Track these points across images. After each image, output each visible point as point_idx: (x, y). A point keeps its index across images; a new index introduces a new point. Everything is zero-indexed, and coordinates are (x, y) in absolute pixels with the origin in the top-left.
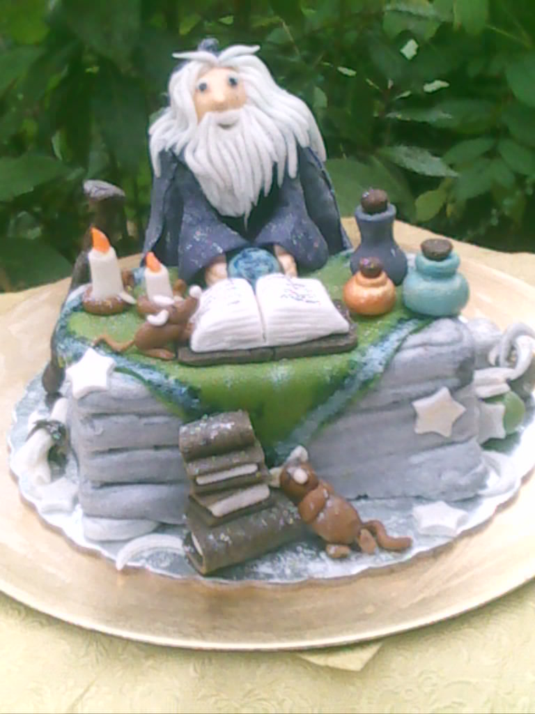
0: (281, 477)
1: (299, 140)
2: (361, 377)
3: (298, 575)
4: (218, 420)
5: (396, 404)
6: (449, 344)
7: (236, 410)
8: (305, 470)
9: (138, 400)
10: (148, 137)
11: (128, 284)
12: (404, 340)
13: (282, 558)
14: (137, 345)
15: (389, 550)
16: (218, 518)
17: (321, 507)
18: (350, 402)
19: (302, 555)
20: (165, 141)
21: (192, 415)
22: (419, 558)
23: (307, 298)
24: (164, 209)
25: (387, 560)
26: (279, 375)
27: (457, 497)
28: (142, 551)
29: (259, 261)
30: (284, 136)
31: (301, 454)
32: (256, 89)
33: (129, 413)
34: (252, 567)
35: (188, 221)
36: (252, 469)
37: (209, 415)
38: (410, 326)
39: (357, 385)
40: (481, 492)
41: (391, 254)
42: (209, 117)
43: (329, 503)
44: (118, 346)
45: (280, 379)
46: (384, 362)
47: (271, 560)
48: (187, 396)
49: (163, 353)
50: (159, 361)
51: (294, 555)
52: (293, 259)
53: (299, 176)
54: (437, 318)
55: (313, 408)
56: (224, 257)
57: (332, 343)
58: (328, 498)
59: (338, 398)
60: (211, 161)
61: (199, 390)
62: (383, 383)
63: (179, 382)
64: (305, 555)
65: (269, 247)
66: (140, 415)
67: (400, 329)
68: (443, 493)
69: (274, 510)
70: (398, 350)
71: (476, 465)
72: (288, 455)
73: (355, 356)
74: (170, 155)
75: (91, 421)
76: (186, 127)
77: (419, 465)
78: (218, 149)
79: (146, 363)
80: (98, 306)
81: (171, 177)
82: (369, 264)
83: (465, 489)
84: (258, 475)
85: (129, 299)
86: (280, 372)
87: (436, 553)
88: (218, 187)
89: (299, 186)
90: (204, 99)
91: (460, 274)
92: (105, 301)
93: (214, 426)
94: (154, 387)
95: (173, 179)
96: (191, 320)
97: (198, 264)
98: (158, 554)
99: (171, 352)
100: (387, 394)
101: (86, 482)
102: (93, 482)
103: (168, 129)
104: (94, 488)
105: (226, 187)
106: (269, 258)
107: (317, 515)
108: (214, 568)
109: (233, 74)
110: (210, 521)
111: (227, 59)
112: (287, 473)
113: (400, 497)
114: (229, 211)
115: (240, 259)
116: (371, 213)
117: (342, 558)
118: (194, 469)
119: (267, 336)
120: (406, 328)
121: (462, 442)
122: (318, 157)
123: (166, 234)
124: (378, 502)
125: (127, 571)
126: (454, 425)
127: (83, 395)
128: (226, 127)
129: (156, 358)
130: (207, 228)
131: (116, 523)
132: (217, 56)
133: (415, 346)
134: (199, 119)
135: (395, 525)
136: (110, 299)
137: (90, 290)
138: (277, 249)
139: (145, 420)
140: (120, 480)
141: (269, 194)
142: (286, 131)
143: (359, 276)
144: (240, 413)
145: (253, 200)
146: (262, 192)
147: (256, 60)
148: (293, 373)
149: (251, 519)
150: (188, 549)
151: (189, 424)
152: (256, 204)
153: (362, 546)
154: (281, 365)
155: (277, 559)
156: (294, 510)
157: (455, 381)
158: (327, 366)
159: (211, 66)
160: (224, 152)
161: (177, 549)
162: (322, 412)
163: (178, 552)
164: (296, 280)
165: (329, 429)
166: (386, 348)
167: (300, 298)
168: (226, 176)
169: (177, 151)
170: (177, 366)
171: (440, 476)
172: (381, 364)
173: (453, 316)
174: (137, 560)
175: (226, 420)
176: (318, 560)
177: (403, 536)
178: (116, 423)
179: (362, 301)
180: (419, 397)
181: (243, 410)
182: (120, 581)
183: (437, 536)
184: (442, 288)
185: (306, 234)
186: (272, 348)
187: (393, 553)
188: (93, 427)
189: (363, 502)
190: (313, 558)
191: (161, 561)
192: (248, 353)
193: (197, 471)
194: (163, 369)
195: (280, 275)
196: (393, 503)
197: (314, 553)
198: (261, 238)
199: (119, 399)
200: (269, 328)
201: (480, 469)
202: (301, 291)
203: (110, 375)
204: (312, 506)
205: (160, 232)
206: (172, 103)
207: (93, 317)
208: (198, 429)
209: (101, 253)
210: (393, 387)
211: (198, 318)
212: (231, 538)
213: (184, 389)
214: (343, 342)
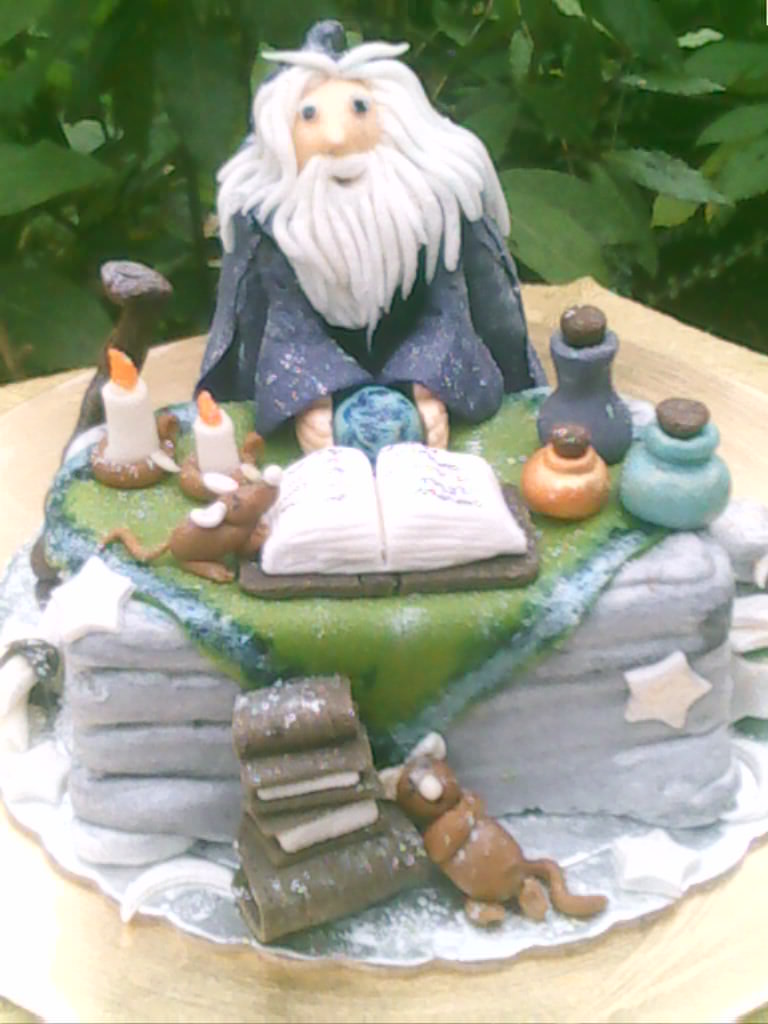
0: (399, 785)
1: (465, 208)
2: (541, 631)
3: (416, 953)
4: (299, 692)
5: (597, 674)
6: (691, 581)
7: (332, 674)
8: (437, 776)
9: (166, 650)
10: (215, 186)
11: (168, 437)
12: (616, 571)
13: (393, 919)
14: (173, 551)
15: (568, 916)
16: (291, 854)
17: (462, 839)
18: (520, 668)
19: (425, 915)
20: (243, 197)
21: (258, 679)
22: (617, 929)
23: (459, 495)
24: (235, 307)
25: (566, 933)
26: (405, 622)
27: (688, 822)
28: (165, 889)
29: (387, 413)
30: (439, 200)
31: (436, 748)
32: (398, 119)
33: (153, 670)
34: (343, 932)
35: (273, 335)
36: (350, 779)
37: (285, 679)
38: (627, 545)
39: (534, 644)
40: (727, 816)
41: (607, 415)
42: (317, 164)
43: (475, 836)
44: (143, 551)
45: (406, 629)
46: (581, 609)
47: (376, 920)
48: (247, 649)
49: (215, 572)
50: (208, 583)
51: (412, 913)
52: (443, 408)
53: (462, 266)
54: (674, 531)
55: (458, 675)
56: (329, 400)
57: (497, 571)
58: (475, 826)
59: (502, 662)
60: (315, 238)
61: (270, 642)
62: (577, 640)
63: (238, 627)
64: (432, 913)
65: (404, 388)
66: (172, 674)
67: (612, 549)
68: (665, 816)
69: (385, 840)
70: (606, 587)
71: (722, 774)
72: (413, 746)
73: (533, 596)
74: (250, 221)
75: (88, 679)
76: (279, 177)
77: (630, 769)
78: (329, 220)
79: (187, 587)
80: (117, 474)
81: (250, 257)
82: (567, 436)
83: (701, 812)
84: (360, 788)
85: (168, 464)
86: (406, 616)
87: (646, 924)
88: (326, 282)
89: (461, 284)
90: (308, 132)
91: (721, 461)
92: (127, 466)
93: (292, 704)
94: (197, 634)
95: (253, 261)
96: (265, 519)
97: (285, 410)
98: (190, 894)
99: (228, 569)
100: (584, 658)
101: (79, 767)
102: (92, 771)
103: (249, 176)
104: (90, 779)
105: (339, 283)
106: (403, 406)
107: (455, 854)
108: (279, 933)
109: (361, 93)
110: (276, 858)
111: (350, 67)
112: (410, 781)
113: (595, 815)
114: (342, 319)
115: (354, 405)
116: (577, 346)
117: (492, 926)
118: (254, 774)
119: (389, 558)
120: (621, 548)
121: (700, 735)
122: (495, 232)
123: (239, 346)
124: (556, 820)
125: (138, 921)
126: (691, 709)
127: (77, 637)
128: (342, 182)
129: (203, 577)
130: (303, 348)
131: (125, 838)
132: (336, 59)
133: (635, 583)
134: (300, 167)
135: (581, 867)
136: (135, 464)
137: (103, 444)
138: (417, 390)
139: (177, 682)
140: (134, 771)
141: (409, 297)
142: (445, 194)
143: (549, 450)
144: (336, 681)
145: (381, 304)
146: (398, 290)
147: (402, 69)
148: (427, 620)
149: (345, 857)
150: (240, 892)
151: (253, 694)
152: (387, 310)
153: (524, 905)
154: (409, 604)
155: (383, 918)
156: (416, 841)
157: (697, 642)
158: (488, 608)
159: (325, 76)
160: (340, 226)
161: (223, 889)
162: (472, 684)
163: (222, 893)
164: (443, 455)
165: (482, 710)
166: (586, 584)
167: (446, 494)
168: (339, 264)
169: (261, 217)
170: (235, 598)
171: (661, 788)
172: (575, 611)
173: (699, 529)
174: (157, 905)
175: (312, 694)
176: (451, 924)
177: (594, 892)
178: (131, 684)
179: (552, 496)
180: (635, 664)
181: (340, 674)
182: (127, 939)
183: (651, 893)
184: (685, 483)
185: (469, 365)
186: (397, 575)
187: (575, 921)
188: (92, 688)
189: (532, 819)
190: (445, 920)
191: (196, 910)
192: (356, 583)
193: (257, 780)
194: (212, 601)
195: (419, 446)
196: (582, 824)
197: (445, 911)
198: (391, 372)
199: (134, 648)
200: (392, 543)
201: (726, 779)
202: (449, 480)
203: (124, 607)
204: (448, 840)
205: (230, 339)
206: (257, 131)
207: (106, 490)
208: (265, 707)
209: (122, 390)
210: (594, 647)
211: (276, 516)
212: (309, 891)
213: (245, 638)
214: (514, 572)
